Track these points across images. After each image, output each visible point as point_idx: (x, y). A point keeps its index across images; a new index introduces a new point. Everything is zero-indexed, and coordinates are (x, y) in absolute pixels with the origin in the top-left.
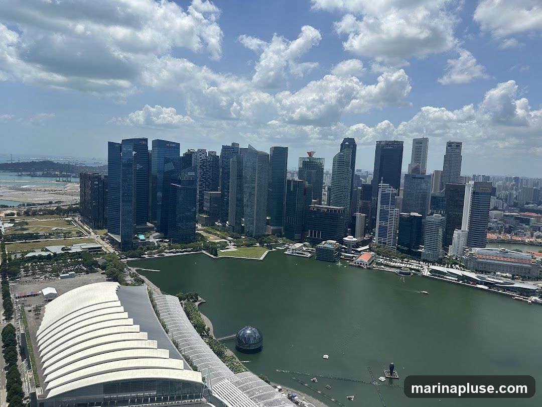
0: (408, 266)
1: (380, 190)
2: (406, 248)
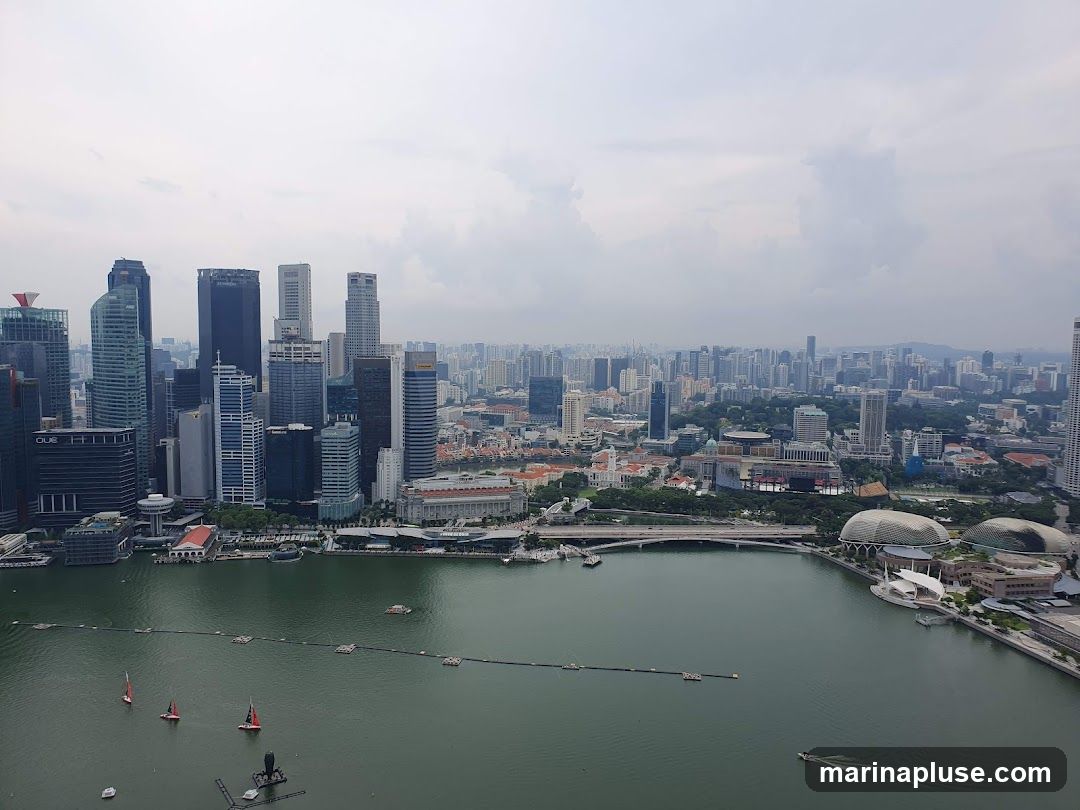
0: (293, 539)
1: (217, 380)
2: (286, 503)
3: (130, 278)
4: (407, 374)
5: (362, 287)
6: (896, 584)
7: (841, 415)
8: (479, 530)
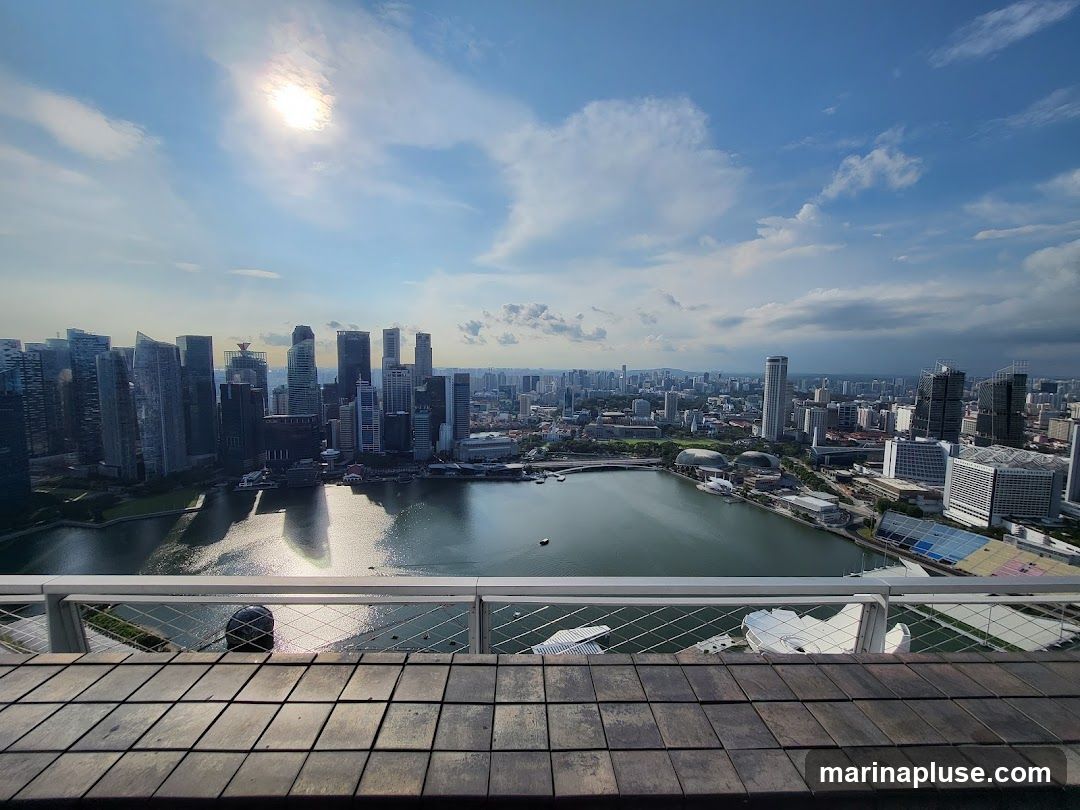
1: (359, 389)
3: (303, 335)
4: (456, 385)
5: (423, 341)
6: (709, 484)
7: (655, 403)
8: (498, 464)
